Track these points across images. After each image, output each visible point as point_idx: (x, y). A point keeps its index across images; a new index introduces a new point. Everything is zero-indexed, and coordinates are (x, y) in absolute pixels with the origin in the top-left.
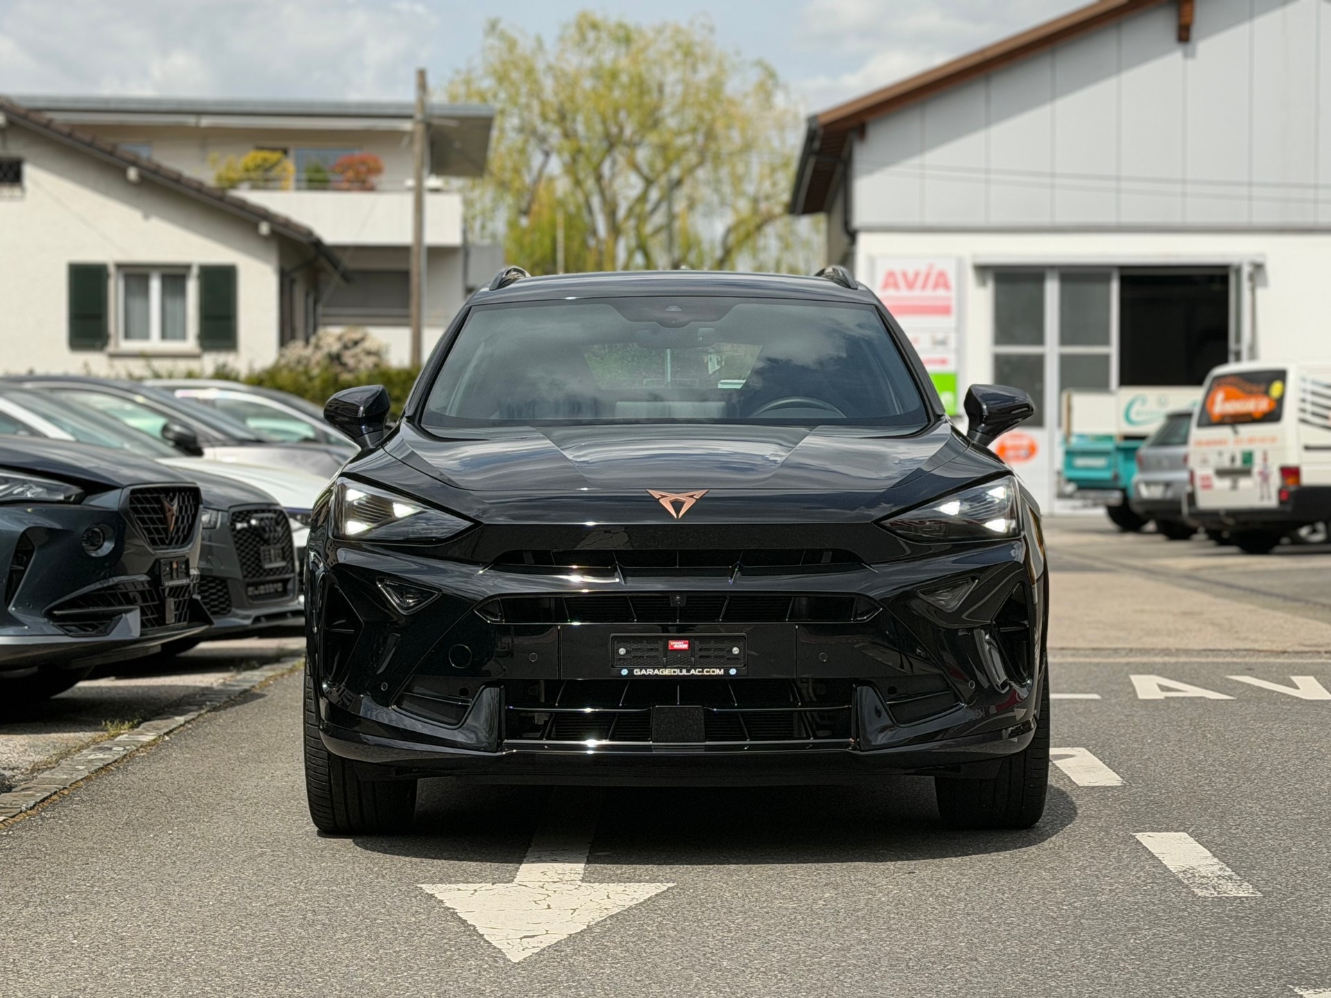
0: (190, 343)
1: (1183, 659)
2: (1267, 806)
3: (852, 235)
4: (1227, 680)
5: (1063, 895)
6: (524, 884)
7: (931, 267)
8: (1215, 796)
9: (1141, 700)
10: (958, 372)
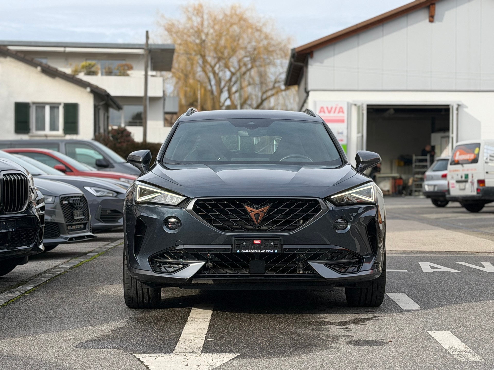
0: (60, 132)
1: (437, 255)
2: (480, 319)
3: (307, 93)
4: (456, 264)
5: (401, 360)
6: (177, 354)
7: (337, 105)
8: (459, 314)
9: (424, 272)
10: (347, 144)
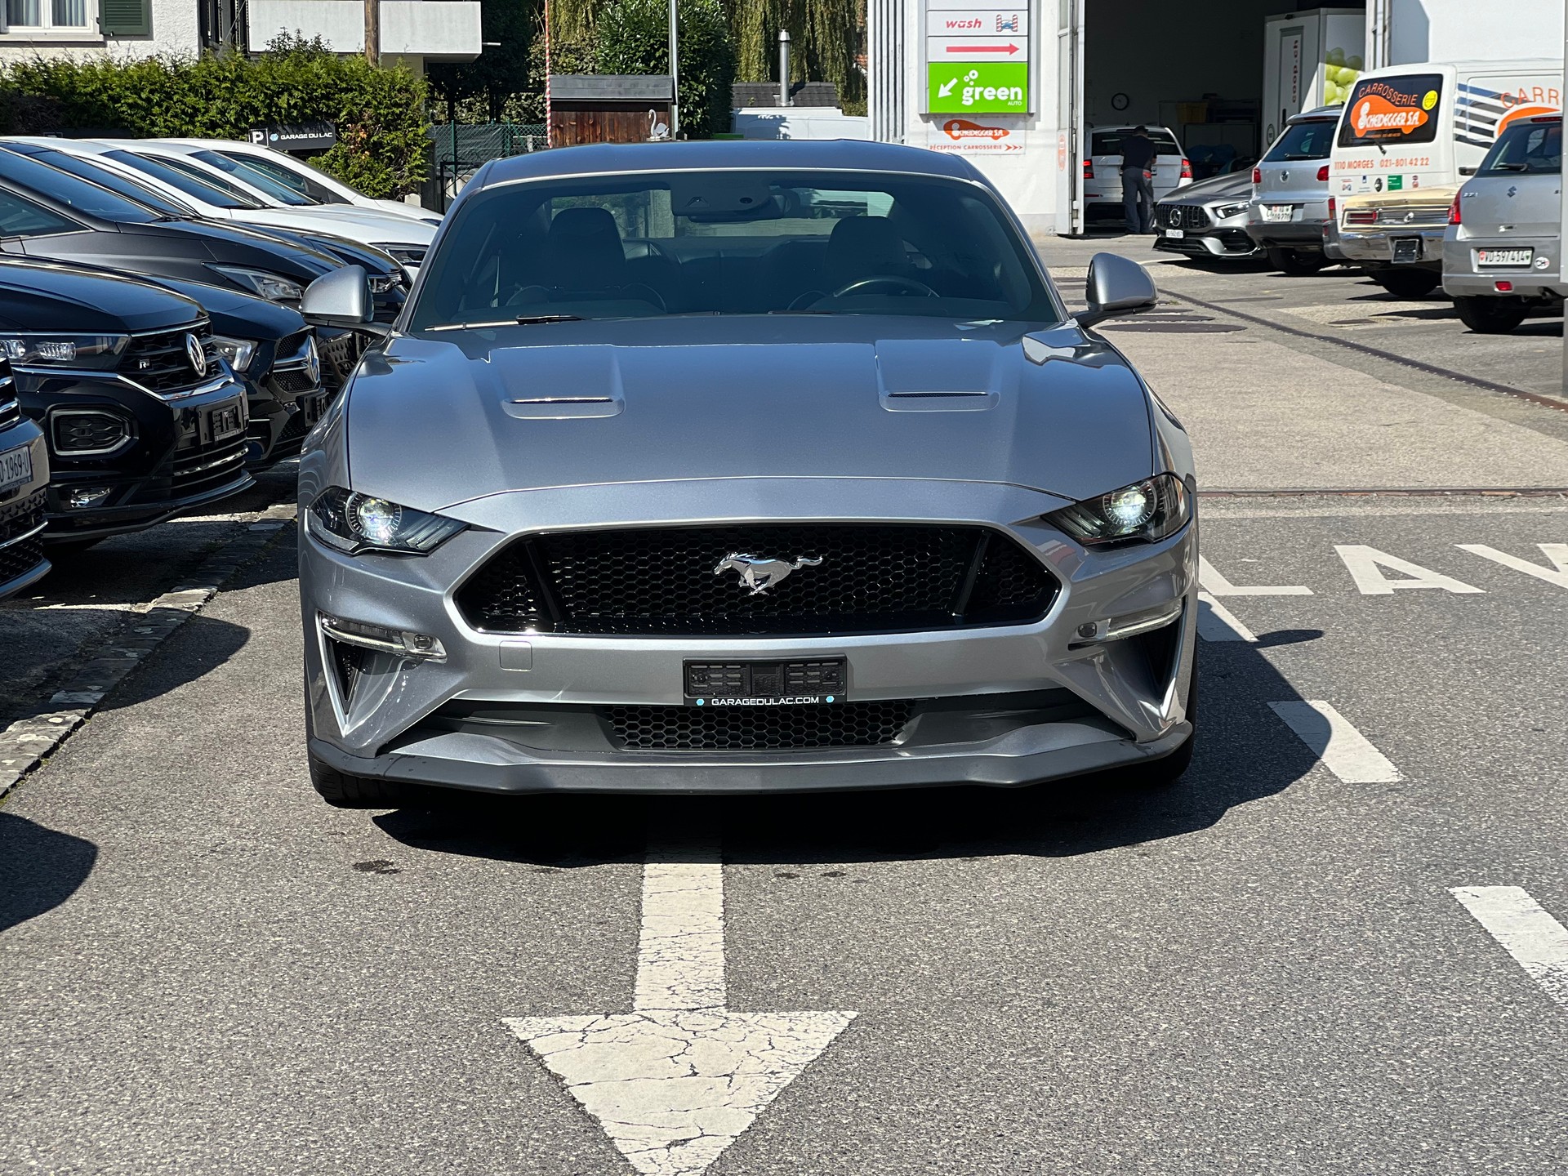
0: (90, 29)
1: (1387, 512)
6: (649, 1015)
9: (1365, 596)
10: (1029, 62)
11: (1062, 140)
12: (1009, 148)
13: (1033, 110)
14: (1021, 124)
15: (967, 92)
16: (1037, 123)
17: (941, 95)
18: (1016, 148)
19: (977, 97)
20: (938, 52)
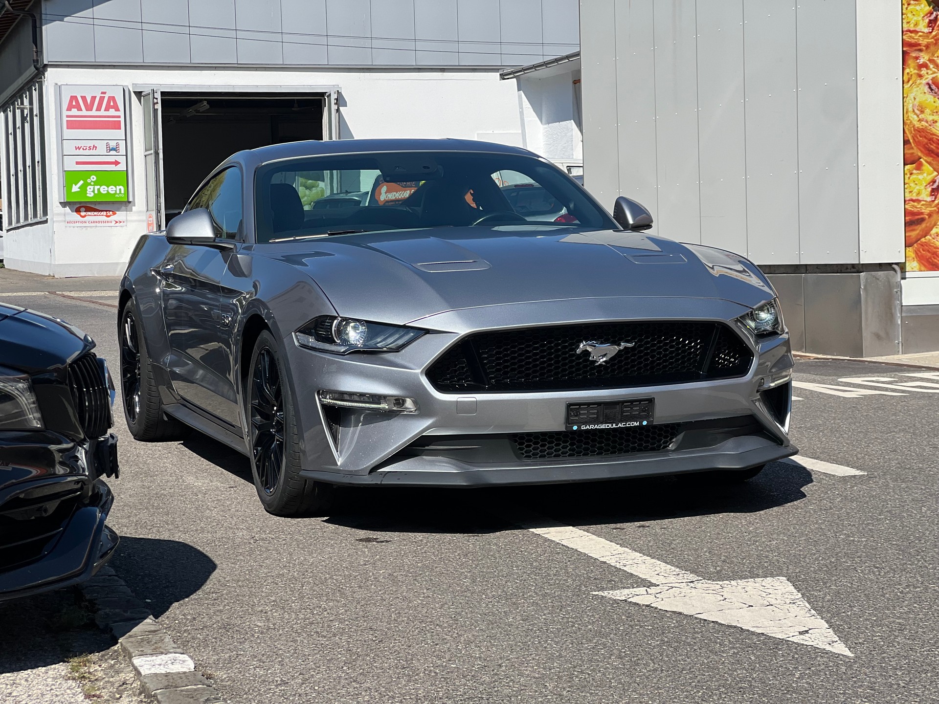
3: (41, 68)
10: (127, 170)
11: (150, 217)
12: (117, 222)
13: (131, 200)
14: (123, 208)
15: (90, 189)
16: (133, 207)
17: (73, 190)
18: (120, 222)
19: (96, 192)
20: (70, 165)
